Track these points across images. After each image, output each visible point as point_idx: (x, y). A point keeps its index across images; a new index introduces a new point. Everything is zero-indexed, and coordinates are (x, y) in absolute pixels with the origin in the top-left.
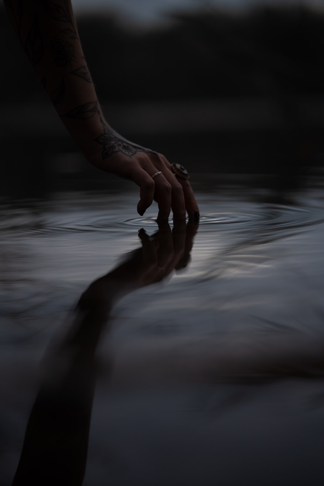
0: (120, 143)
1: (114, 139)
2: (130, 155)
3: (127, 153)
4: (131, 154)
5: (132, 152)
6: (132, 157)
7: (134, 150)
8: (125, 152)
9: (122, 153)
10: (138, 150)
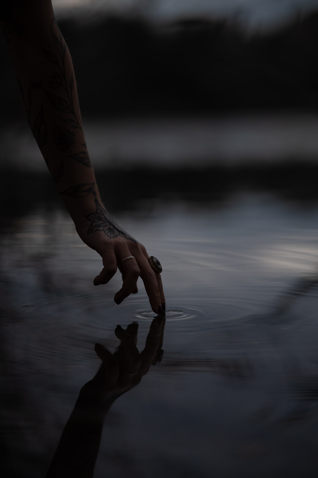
0: (107, 224)
1: (104, 220)
2: (110, 236)
3: (109, 234)
4: (112, 235)
5: (114, 235)
6: (111, 238)
7: (117, 233)
8: (108, 233)
9: (105, 233)
10: (121, 235)
